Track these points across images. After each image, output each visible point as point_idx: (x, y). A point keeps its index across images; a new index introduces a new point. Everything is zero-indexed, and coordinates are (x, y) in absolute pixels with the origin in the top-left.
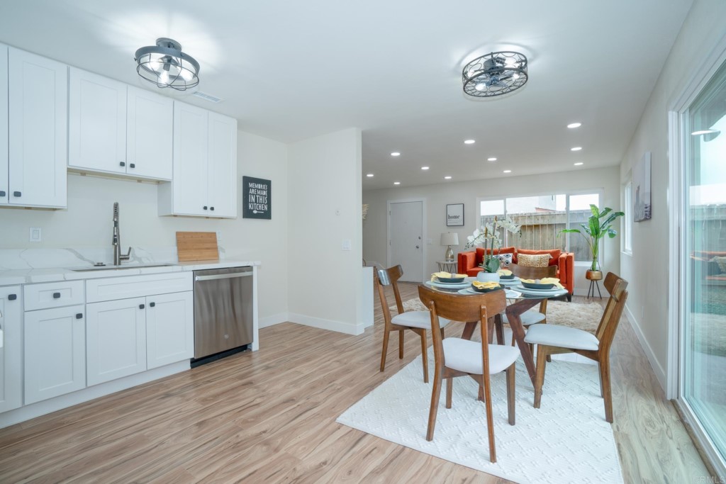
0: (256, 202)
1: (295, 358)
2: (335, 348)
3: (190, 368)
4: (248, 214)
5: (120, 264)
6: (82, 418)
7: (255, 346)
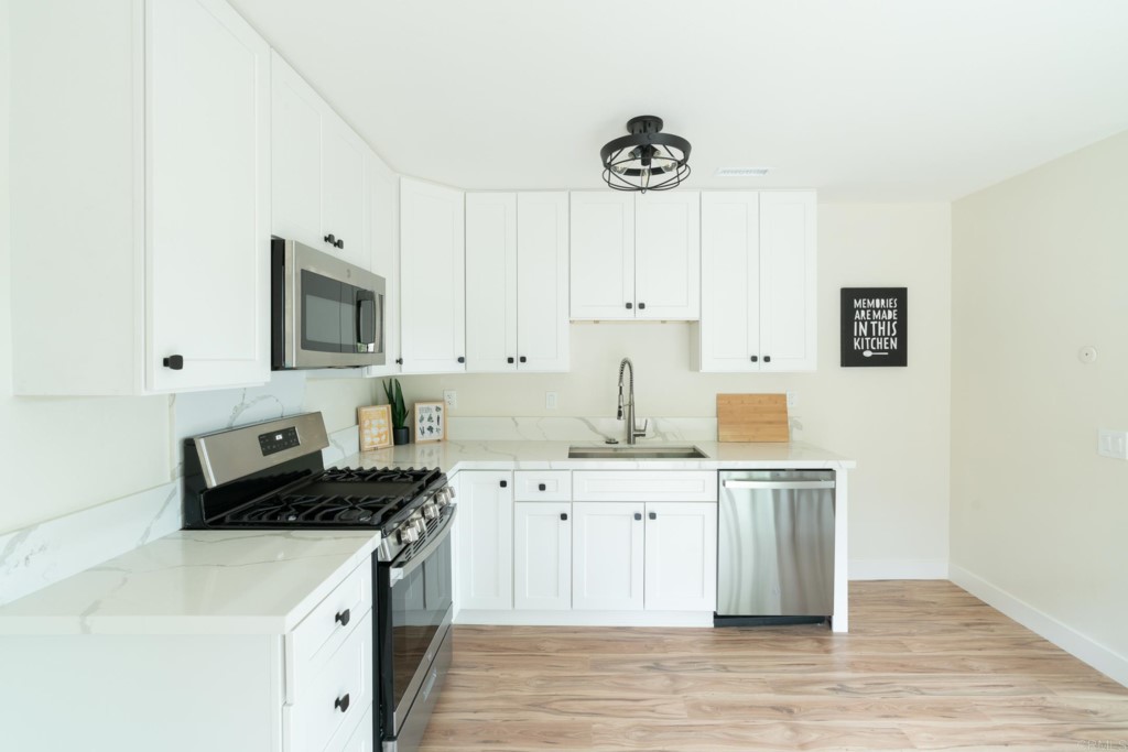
0: (870, 334)
1: (917, 690)
2: (1044, 711)
3: (712, 625)
4: (851, 357)
5: (634, 443)
6: (558, 651)
7: (840, 623)
